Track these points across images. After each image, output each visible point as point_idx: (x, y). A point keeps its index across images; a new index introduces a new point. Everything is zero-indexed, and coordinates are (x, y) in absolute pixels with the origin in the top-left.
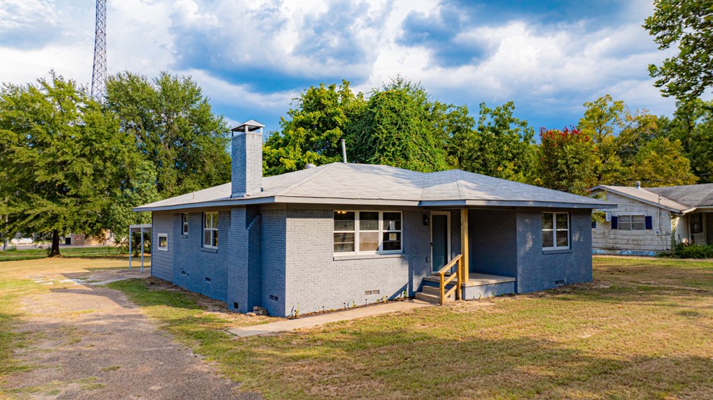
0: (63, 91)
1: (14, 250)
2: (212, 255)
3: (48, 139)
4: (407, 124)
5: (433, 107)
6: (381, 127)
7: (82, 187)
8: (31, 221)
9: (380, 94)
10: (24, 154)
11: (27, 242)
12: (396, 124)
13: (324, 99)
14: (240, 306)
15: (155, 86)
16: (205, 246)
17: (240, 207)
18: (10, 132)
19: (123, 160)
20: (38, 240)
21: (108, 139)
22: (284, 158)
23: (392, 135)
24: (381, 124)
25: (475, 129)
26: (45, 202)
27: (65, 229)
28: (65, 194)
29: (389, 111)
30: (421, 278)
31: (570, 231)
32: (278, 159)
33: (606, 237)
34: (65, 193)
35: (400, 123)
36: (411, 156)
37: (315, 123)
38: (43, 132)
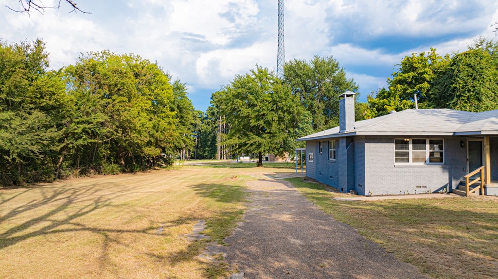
0: (262, 75)
1: (241, 163)
2: (333, 164)
3: (256, 103)
4: (481, 75)
6: (458, 79)
7: (273, 128)
8: (249, 147)
9: (459, 55)
10: (245, 111)
11: (247, 159)
12: (471, 76)
13: (416, 63)
14: (344, 190)
16: (330, 159)
17: (342, 138)
18: (239, 100)
19: (294, 111)
20: (252, 158)
21: (285, 100)
22: (387, 105)
23: (468, 84)
24: (459, 77)
26: (255, 136)
27: (264, 151)
29: (465, 67)
30: (459, 181)
32: (383, 106)
34: (264, 131)
35: (475, 73)
36: (483, 98)
37: (410, 80)
38: (253, 99)
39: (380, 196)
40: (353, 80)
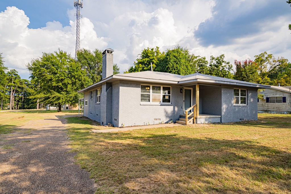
0: (62, 55)
2: (98, 105)
3: (57, 71)
4: (180, 62)
5: (191, 56)
6: (170, 63)
7: (68, 88)
8: (51, 99)
9: (170, 51)
10: (49, 76)
12: (176, 62)
13: (149, 54)
14: (104, 124)
15: (94, 54)
16: (97, 102)
17: (104, 84)
19: (82, 79)
21: (77, 71)
23: (174, 66)
24: (170, 62)
25: (208, 65)
26: (55, 93)
27: (62, 102)
28: (62, 90)
29: (173, 57)
30: (179, 115)
31: (247, 97)
33: (264, 106)
35: (177, 61)
37: (146, 63)
38: (55, 69)
39: (130, 127)
40: (116, 65)
